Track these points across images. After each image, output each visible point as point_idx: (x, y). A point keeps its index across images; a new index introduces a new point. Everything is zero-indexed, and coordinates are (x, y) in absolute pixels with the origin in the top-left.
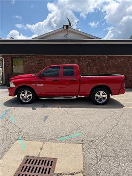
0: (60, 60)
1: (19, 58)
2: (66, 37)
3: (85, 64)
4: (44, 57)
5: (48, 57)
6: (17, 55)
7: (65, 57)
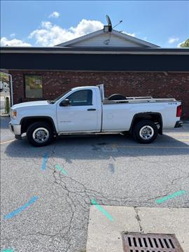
0: (98, 79)
1: (36, 74)
2: (107, 44)
3: (134, 84)
4: (74, 74)
5: (80, 74)
6: (33, 71)
7: (105, 74)
